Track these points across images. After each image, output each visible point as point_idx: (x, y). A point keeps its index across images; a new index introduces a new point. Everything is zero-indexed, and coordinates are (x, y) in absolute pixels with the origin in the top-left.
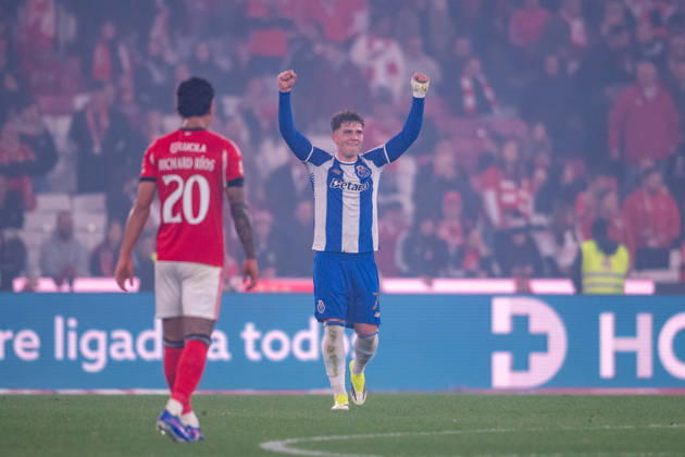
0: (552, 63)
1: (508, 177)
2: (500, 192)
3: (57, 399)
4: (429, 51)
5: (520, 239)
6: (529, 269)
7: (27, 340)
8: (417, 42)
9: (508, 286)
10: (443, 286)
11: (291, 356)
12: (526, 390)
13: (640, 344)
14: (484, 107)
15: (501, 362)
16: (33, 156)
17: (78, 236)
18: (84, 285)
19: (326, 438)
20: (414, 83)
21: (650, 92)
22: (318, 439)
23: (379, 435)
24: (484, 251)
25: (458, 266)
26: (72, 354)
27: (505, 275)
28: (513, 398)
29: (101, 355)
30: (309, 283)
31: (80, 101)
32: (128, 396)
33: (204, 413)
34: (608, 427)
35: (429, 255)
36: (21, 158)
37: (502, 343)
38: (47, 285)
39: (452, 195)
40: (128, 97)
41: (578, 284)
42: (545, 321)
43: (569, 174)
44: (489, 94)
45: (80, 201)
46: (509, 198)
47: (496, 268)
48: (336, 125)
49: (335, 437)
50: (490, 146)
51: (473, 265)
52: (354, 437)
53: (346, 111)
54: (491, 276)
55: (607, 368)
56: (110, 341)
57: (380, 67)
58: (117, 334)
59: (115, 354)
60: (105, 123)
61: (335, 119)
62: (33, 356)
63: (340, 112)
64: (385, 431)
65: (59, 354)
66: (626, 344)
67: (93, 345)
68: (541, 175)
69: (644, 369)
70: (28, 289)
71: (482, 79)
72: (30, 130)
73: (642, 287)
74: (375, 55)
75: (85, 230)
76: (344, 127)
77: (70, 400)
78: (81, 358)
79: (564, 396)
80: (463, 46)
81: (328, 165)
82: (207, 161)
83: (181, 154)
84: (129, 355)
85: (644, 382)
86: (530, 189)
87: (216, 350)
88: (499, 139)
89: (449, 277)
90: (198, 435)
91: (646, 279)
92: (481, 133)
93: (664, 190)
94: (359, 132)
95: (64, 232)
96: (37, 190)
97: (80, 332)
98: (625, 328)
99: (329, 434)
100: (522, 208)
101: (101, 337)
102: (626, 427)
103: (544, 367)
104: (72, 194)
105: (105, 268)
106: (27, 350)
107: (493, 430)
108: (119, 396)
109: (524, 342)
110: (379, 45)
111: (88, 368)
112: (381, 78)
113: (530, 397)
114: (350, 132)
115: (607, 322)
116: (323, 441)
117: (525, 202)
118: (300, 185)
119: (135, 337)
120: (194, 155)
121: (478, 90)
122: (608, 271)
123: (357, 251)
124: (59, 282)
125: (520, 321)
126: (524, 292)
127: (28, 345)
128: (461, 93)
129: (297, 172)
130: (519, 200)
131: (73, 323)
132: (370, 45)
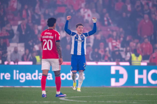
0: (124, 14)
1: (114, 39)
2: (112, 43)
3: (14, 88)
4: (97, 11)
5: (117, 53)
6: (119, 60)
7: (8, 75)
8: (94, 9)
9: (114, 63)
10: (100, 63)
11: (66, 79)
12: (119, 86)
13: (144, 76)
14: (109, 24)
15: (113, 80)
16: (9, 35)
17: (19, 52)
18: (20, 63)
19: (74, 97)
20: (93, 20)
21: (147, 21)
22: (72, 97)
23: (86, 96)
24: (109, 56)
25: (103, 59)
26: (18, 78)
27: (114, 61)
28: (115, 88)
29: (24, 78)
30: (70, 63)
31: (19, 23)
32: (30, 88)
33: (47, 91)
34: (137, 95)
35: (97, 56)
36: (6, 35)
37: (113, 76)
38: (12, 63)
39: (102, 44)
40: (30, 22)
41: (131, 63)
42: (123, 71)
43: (128, 38)
44: (110, 21)
45: (19, 45)
46: (114, 44)
47: (112, 59)
48: (77, 27)
49: (76, 97)
50: (111, 33)
51: (107, 59)
52: (80, 97)
53: (79, 23)
54: (111, 61)
55: (136, 82)
56: (26, 75)
57: (86, 15)
58: (28, 74)
59: (27, 79)
60: (25, 27)
61: (77, 25)
62: (9, 79)
63: (78, 24)
64: (87, 95)
65: (15, 78)
66: (141, 76)
67: (22, 76)
68: (122, 39)
69: (145, 82)
70: (8, 64)
71: (109, 18)
72: (9, 29)
73: (144, 64)
74: (85, 13)
75: (20, 51)
76: (79, 27)
77: (17, 88)
78: (20, 79)
79: (127, 88)
80: (105, 10)
81: (75, 35)
82: (52, 36)
83: (47, 35)
84: (30, 78)
85: (145, 85)
86: (119, 42)
87: (49, 78)
88: (113, 31)
89: (101, 61)
90: (45, 96)
91: (145, 62)
92: (109, 30)
93: (149, 42)
94: (82, 28)
95: (16, 51)
96: (10, 42)
97: (19, 73)
98: (141, 73)
99: (75, 96)
100: (117, 46)
101: (24, 74)
102: (141, 95)
103: (122, 81)
104: (18, 43)
105: (25, 59)
106: (7, 77)
107: (111, 95)
108: (28, 88)
109: (118, 76)
110: (86, 10)
111: (21, 81)
112: (86, 17)
113: (119, 88)
114: (80, 28)
115: (136, 72)
116: (73, 98)
117: (118, 45)
118: (69, 41)
119: (32, 74)
120: (49, 35)
121: (108, 20)
122: (137, 60)
123: (81, 55)
124: (15, 62)
125: (117, 71)
126: (118, 65)
127: (8, 76)
128: (104, 21)
129: (68, 38)
130: (117, 44)
131: (18, 71)
132: (84, 10)
